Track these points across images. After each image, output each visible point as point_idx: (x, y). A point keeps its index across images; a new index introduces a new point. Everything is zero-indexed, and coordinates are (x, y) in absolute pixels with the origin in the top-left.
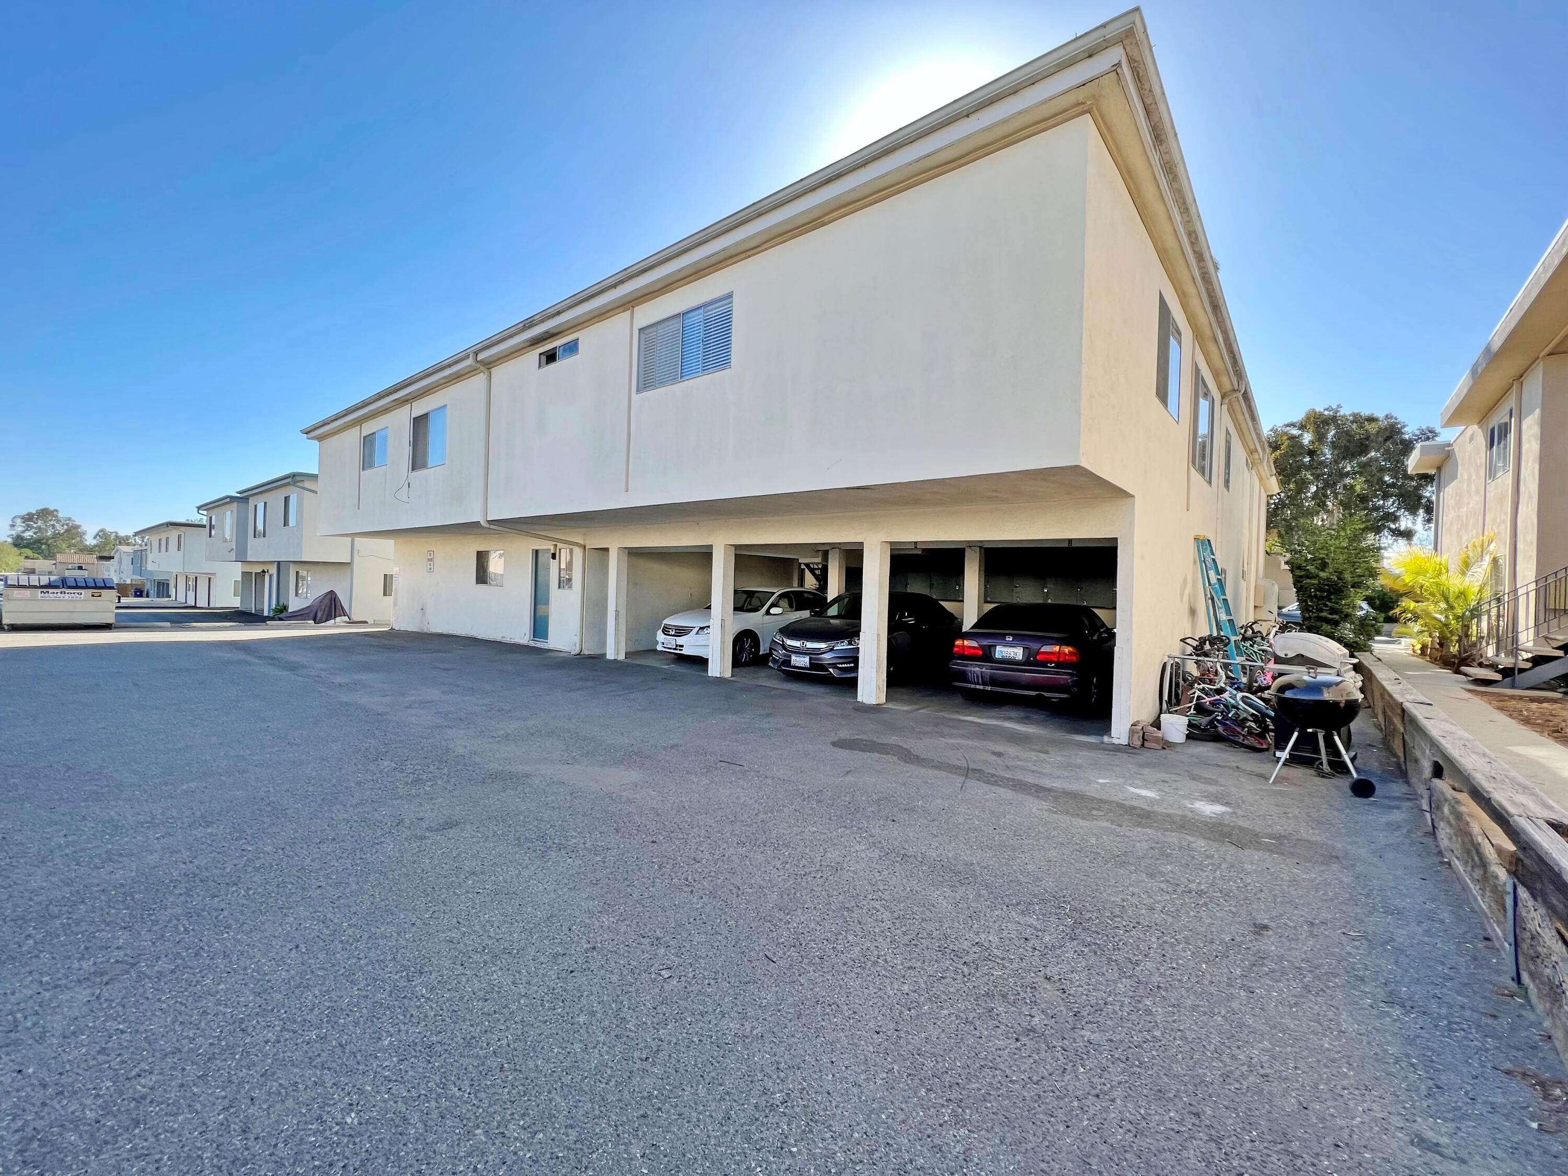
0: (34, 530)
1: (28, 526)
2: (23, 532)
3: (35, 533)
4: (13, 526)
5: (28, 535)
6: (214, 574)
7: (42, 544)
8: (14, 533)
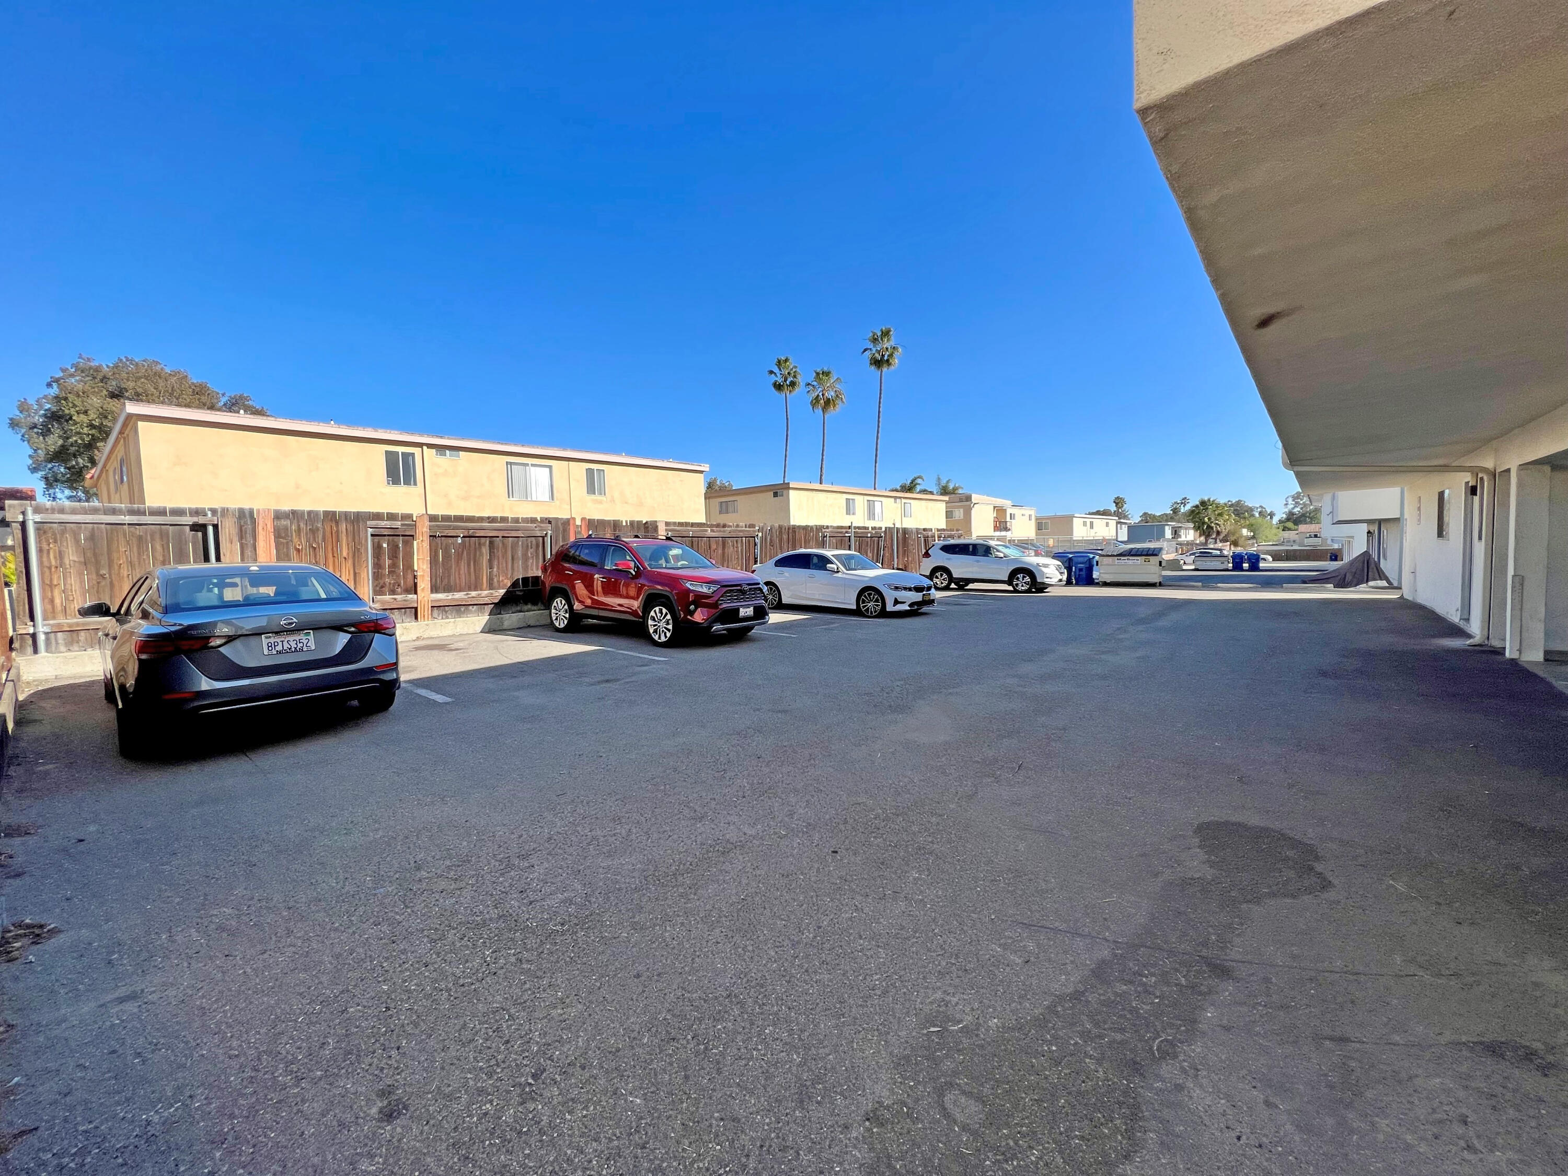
0: (1301, 506)
1: (1297, 503)
2: (1293, 508)
3: (1302, 508)
4: (1286, 504)
5: (1296, 510)
6: (1352, 537)
7: (1306, 517)
8: (1287, 510)
